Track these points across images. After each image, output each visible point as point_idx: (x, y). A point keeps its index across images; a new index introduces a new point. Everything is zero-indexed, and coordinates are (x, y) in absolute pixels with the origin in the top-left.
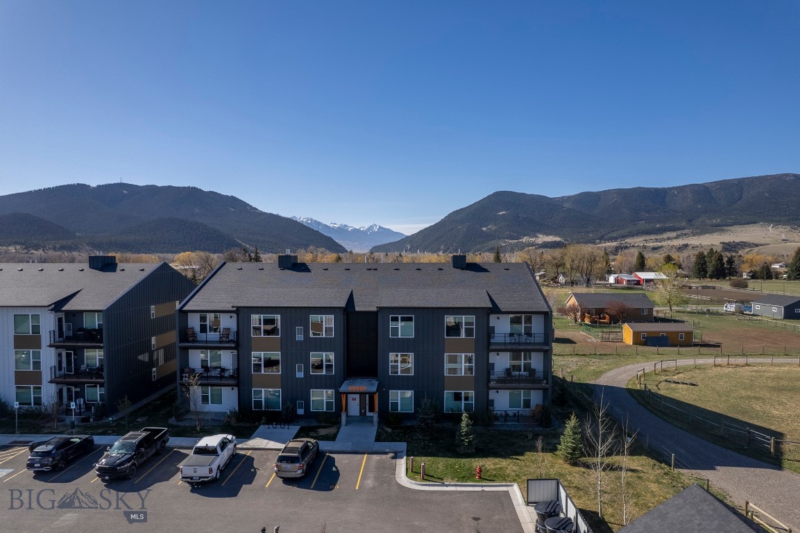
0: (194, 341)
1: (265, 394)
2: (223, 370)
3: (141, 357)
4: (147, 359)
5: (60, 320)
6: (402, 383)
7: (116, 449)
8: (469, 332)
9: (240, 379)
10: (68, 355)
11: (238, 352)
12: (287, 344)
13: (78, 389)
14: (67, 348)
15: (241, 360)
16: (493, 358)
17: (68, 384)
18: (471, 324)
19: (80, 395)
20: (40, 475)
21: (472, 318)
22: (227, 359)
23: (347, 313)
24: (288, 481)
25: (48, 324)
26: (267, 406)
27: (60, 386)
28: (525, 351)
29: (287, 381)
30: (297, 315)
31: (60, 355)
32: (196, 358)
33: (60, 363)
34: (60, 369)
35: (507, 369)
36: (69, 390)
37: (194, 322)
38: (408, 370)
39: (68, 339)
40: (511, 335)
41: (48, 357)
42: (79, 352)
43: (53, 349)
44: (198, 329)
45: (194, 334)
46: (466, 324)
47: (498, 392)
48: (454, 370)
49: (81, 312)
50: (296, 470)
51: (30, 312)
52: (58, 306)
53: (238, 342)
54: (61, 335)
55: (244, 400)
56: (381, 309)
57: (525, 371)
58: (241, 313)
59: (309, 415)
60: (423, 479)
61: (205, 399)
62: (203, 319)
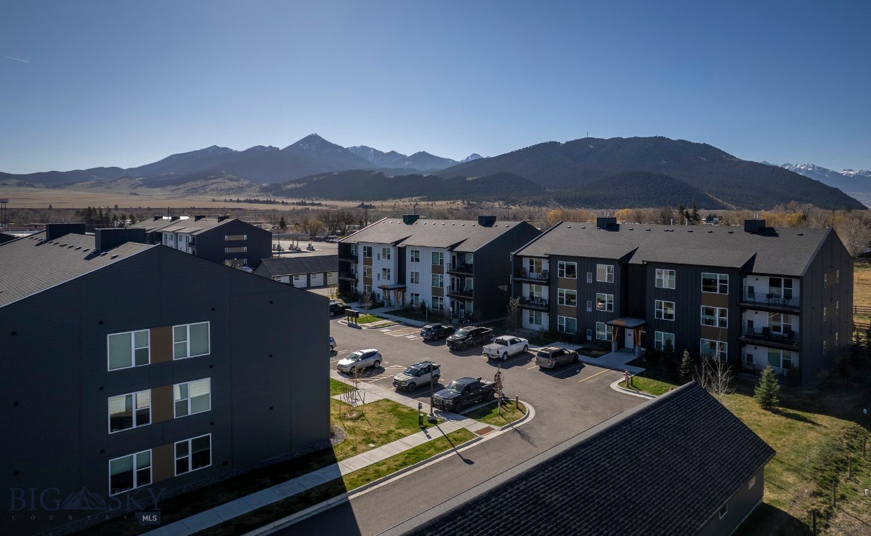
0: (525, 278)
1: (563, 320)
2: (542, 300)
3: (500, 287)
4: (506, 289)
5: (454, 257)
6: (665, 326)
7: (459, 334)
8: (723, 289)
9: (550, 308)
10: (458, 280)
11: (549, 288)
12: (581, 284)
13: (462, 303)
14: (457, 275)
15: (552, 293)
16: (749, 315)
17: (458, 299)
18: (726, 282)
19: (463, 307)
20: (426, 341)
21: (726, 276)
22: (544, 293)
23: (623, 264)
24: (543, 369)
25: (447, 259)
26: (567, 330)
27: (453, 299)
28: (785, 312)
29: (581, 311)
30: (589, 263)
31: (453, 279)
32: (526, 290)
33: (453, 284)
34: (453, 288)
35: (764, 328)
36: (458, 303)
37: (526, 264)
38: (670, 316)
39: (458, 270)
40: (769, 296)
41: (447, 280)
42: (462, 278)
43: (449, 275)
44: (528, 269)
45: (525, 273)
46: (721, 281)
47: (756, 348)
48: (711, 322)
49: (465, 253)
50: (549, 363)
51: (439, 251)
52: (452, 248)
53: (549, 280)
54: (454, 267)
55: (552, 322)
56: (649, 263)
57: (784, 332)
58: (552, 258)
59: (594, 341)
60: (628, 387)
61: (531, 320)
62: (532, 262)
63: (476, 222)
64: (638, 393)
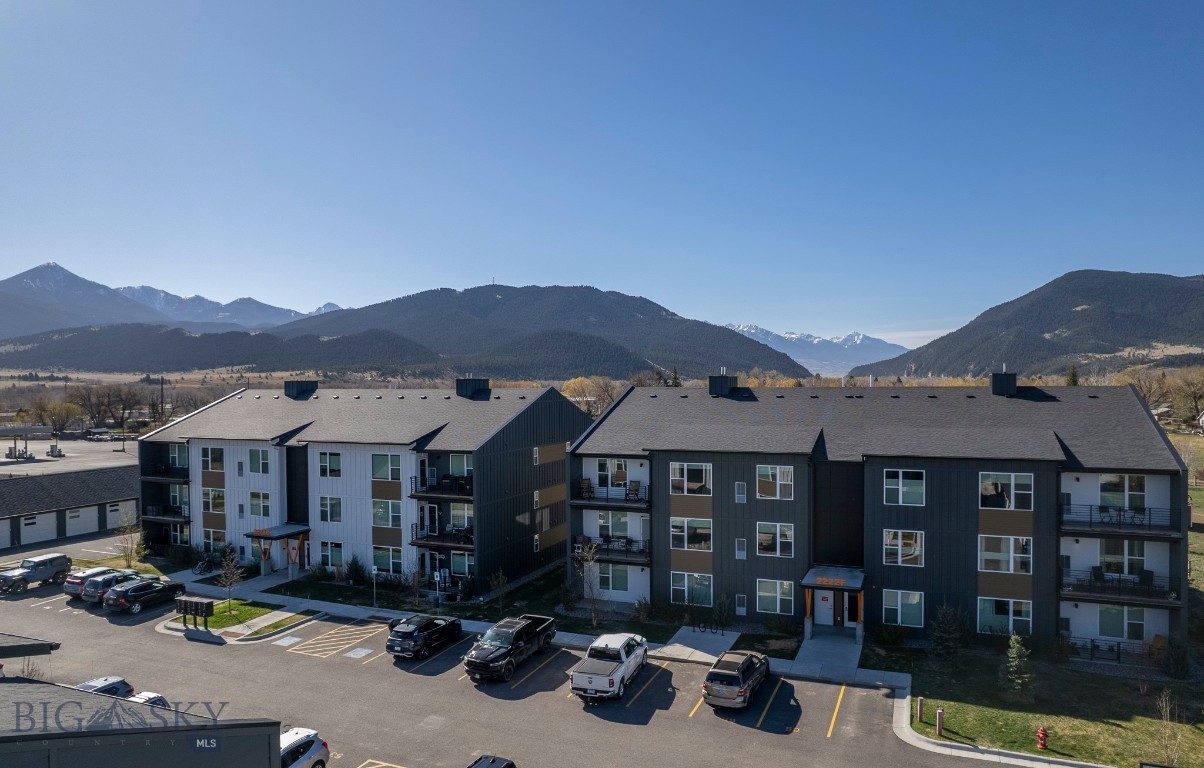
0: (590, 498)
1: (689, 580)
2: (630, 542)
3: (519, 518)
4: (527, 522)
5: (422, 463)
6: (905, 579)
7: (489, 639)
8: (1022, 501)
9: (652, 555)
10: (432, 510)
11: (651, 517)
12: (721, 507)
13: (443, 557)
14: (431, 500)
15: (656, 528)
16: (1067, 546)
17: (432, 548)
18: (1027, 487)
19: (445, 564)
20: (400, 662)
21: (1029, 478)
22: (635, 526)
23: (815, 463)
24: (722, 711)
25: (409, 466)
26: (692, 599)
27: (422, 550)
28: (1131, 538)
29: (721, 563)
30: (737, 464)
31: (422, 509)
32: (593, 523)
33: (422, 519)
34: (422, 528)
35: (1094, 568)
36: (432, 557)
37: (591, 471)
38: (915, 560)
39: (432, 489)
40: (1103, 509)
41: (410, 512)
42: (443, 505)
43: (415, 501)
44: (595, 480)
45: (590, 488)
46: (1018, 487)
47: (1077, 606)
48: (995, 564)
49: (448, 453)
50: (735, 696)
51: (389, 452)
52: (420, 444)
53: (651, 502)
54: (423, 483)
55: (658, 586)
56: (868, 457)
57: (1130, 572)
58: (656, 459)
59: (753, 617)
60: (940, 735)
61: (604, 582)
62: (602, 467)
63: (453, 393)
64: (976, 749)
